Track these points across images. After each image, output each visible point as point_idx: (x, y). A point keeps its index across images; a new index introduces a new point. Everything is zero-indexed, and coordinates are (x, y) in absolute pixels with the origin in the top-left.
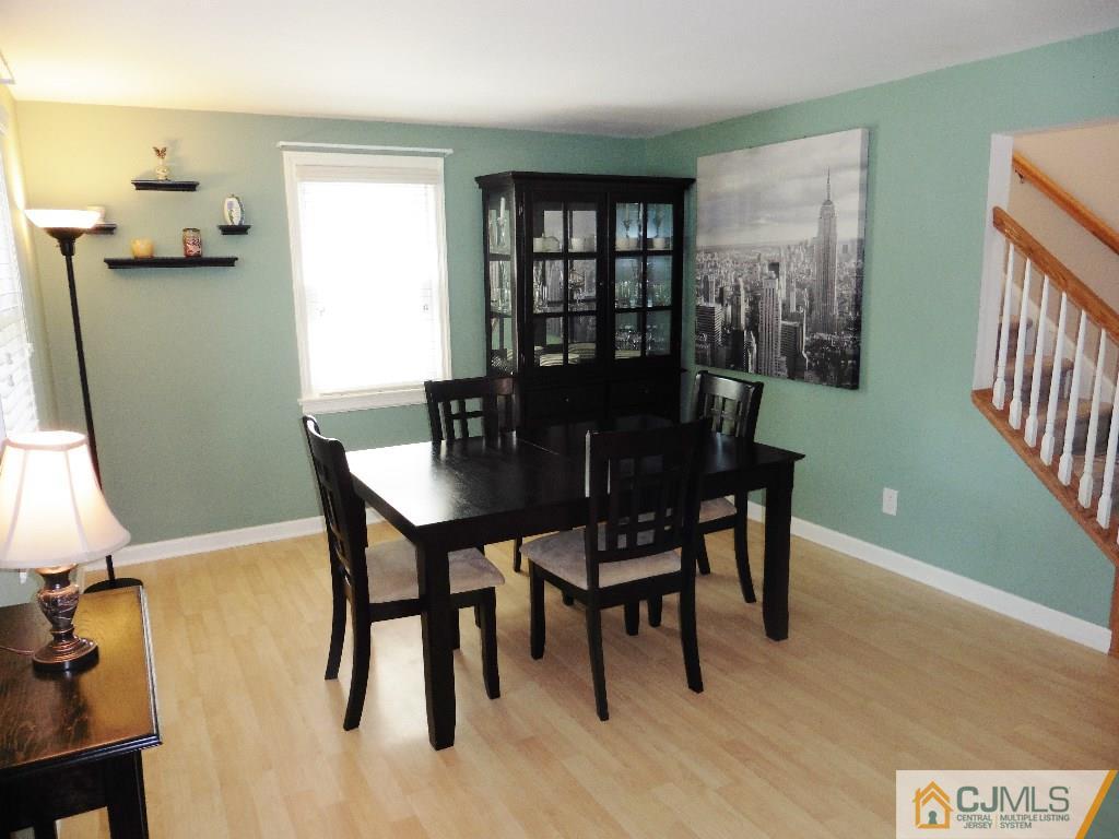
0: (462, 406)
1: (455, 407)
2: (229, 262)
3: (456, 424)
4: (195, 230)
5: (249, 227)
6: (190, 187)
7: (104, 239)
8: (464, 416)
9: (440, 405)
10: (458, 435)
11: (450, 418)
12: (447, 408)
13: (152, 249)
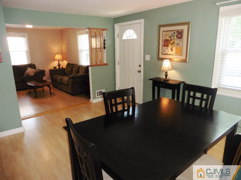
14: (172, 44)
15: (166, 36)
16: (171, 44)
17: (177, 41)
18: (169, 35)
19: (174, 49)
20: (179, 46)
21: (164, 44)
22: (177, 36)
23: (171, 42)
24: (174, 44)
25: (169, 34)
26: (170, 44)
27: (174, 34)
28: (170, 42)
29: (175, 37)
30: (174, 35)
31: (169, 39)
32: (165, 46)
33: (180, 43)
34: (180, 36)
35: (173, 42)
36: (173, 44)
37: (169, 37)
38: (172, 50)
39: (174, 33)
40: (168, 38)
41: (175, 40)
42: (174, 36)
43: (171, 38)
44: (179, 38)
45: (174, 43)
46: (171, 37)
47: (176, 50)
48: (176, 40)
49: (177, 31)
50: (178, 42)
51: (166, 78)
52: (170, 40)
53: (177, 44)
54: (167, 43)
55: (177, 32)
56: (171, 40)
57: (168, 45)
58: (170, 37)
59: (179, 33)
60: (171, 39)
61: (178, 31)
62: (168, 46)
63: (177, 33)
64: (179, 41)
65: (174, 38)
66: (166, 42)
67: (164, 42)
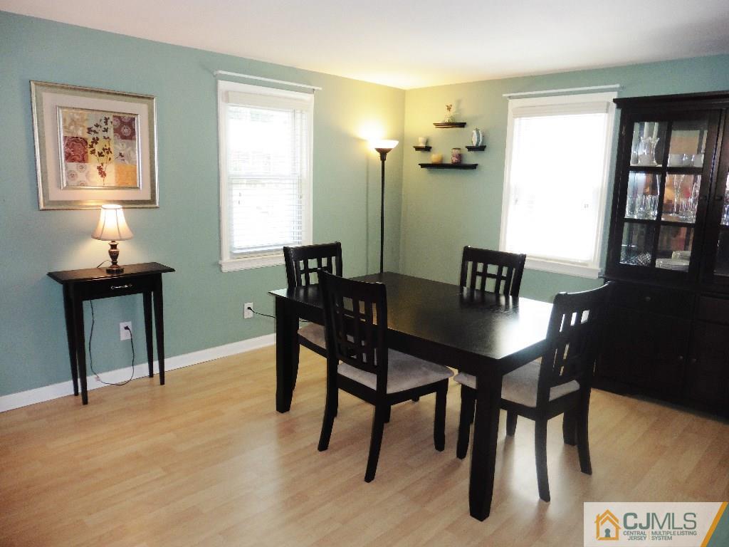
0: (485, 268)
1: (480, 267)
2: (474, 167)
3: (479, 279)
4: (459, 149)
5: (485, 146)
6: (462, 125)
7: (426, 154)
8: (485, 275)
9: (470, 264)
10: (478, 286)
11: (475, 273)
12: (475, 267)
13: (442, 159)
14: (100, 155)
15: (72, 128)
16: (97, 153)
17: (117, 146)
18: (84, 125)
19: (110, 169)
20: (129, 160)
21: (65, 152)
22: (117, 131)
23: (98, 148)
24: (110, 155)
25: (87, 120)
26: (93, 152)
27: (106, 123)
28: (91, 146)
29: (111, 133)
30: (106, 127)
31: (90, 138)
32: (73, 160)
33: (129, 152)
34: (126, 131)
35: (104, 150)
36: (104, 154)
37: (87, 131)
38: (103, 174)
39: (106, 119)
40: (81, 133)
41: (112, 142)
42: (106, 130)
43: (95, 136)
44: (124, 137)
45: (109, 151)
46: (95, 132)
47: (119, 172)
48: (115, 143)
49: (116, 114)
50: (123, 150)
51: (114, 263)
52: (92, 142)
53: (121, 154)
54: (79, 148)
55: (114, 116)
56: (95, 141)
57: (83, 155)
58: (90, 130)
59: (123, 123)
60: (94, 139)
61: (118, 117)
62: (84, 160)
63: (117, 123)
64: (125, 146)
65: (106, 134)
66: (73, 145)
67: (67, 145)
